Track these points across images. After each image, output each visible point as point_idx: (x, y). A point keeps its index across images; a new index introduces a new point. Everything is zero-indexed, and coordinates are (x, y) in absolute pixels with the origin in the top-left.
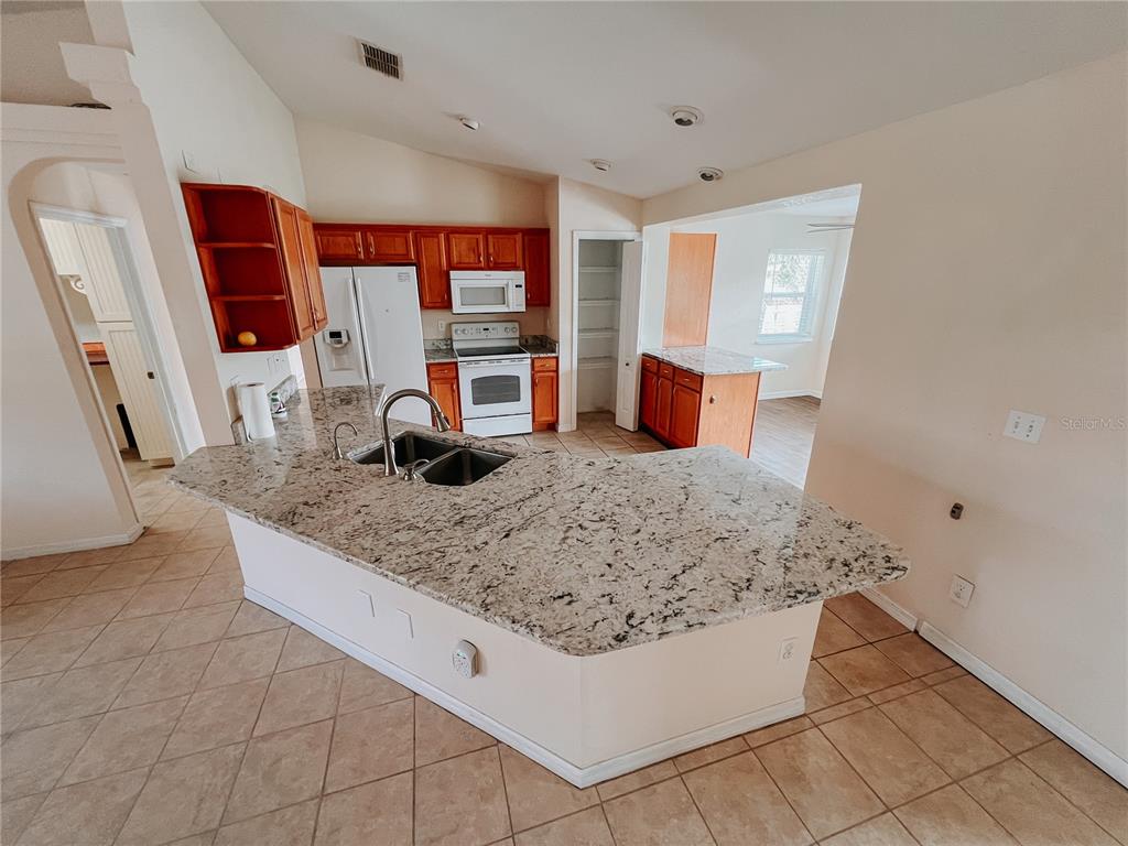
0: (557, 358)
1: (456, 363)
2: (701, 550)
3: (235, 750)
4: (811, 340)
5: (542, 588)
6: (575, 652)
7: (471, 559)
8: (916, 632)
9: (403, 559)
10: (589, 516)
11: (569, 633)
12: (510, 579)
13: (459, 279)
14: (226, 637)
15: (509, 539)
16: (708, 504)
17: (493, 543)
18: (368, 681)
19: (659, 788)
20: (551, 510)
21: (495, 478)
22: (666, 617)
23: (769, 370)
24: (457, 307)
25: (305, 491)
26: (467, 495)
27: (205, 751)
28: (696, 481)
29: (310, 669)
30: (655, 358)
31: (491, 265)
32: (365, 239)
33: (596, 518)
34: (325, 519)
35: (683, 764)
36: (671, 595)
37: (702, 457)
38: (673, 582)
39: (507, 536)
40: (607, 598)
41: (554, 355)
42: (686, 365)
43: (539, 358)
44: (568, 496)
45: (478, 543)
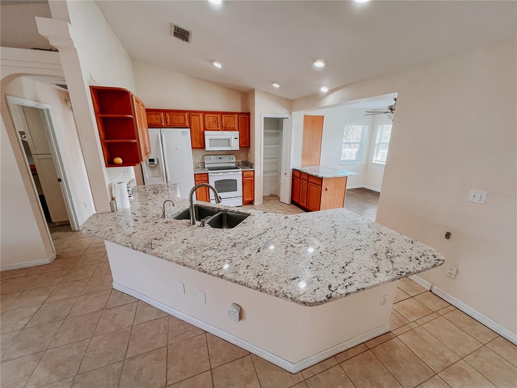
0: (254, 171)
1: (207, 174)
2: (351, 255)
3: (118, 365)
4: (363, 163)
5: (284, 275)
6: (309, 304)
7: (246, 263)
8: (430, 291)
9: (212, 264)
10: (294, 241)
11: (304, 296)
12: (267, 271)
13: (209, 135)
14: (105, 308)
15: (260, 252)
16: (346, 234)
17: (253, 254)
18: (182, 327)
19: (331, 371)
20: (275, 239)
21: (244, 225)
22: (346, 286)
23: (351, 175)
24: (208, 148)
25: (153, 233)
26: (232, 232)
27: (102, 367)
28: (338, 224)
29: (151, 322)
30: (299, 171)
31: (223, 129)
32: (165, 116)
33: (297, 242)
34: (168, 246)
35: (340, 358)
36: (346, 275)
37: (336, 214)
38: (343, 270)
39: (259, 251)
40: (316, 279)
41: (252, 170)
42: (314, 174)
43: (246, 171)
44: (281, 232)
45: (246, 255)
